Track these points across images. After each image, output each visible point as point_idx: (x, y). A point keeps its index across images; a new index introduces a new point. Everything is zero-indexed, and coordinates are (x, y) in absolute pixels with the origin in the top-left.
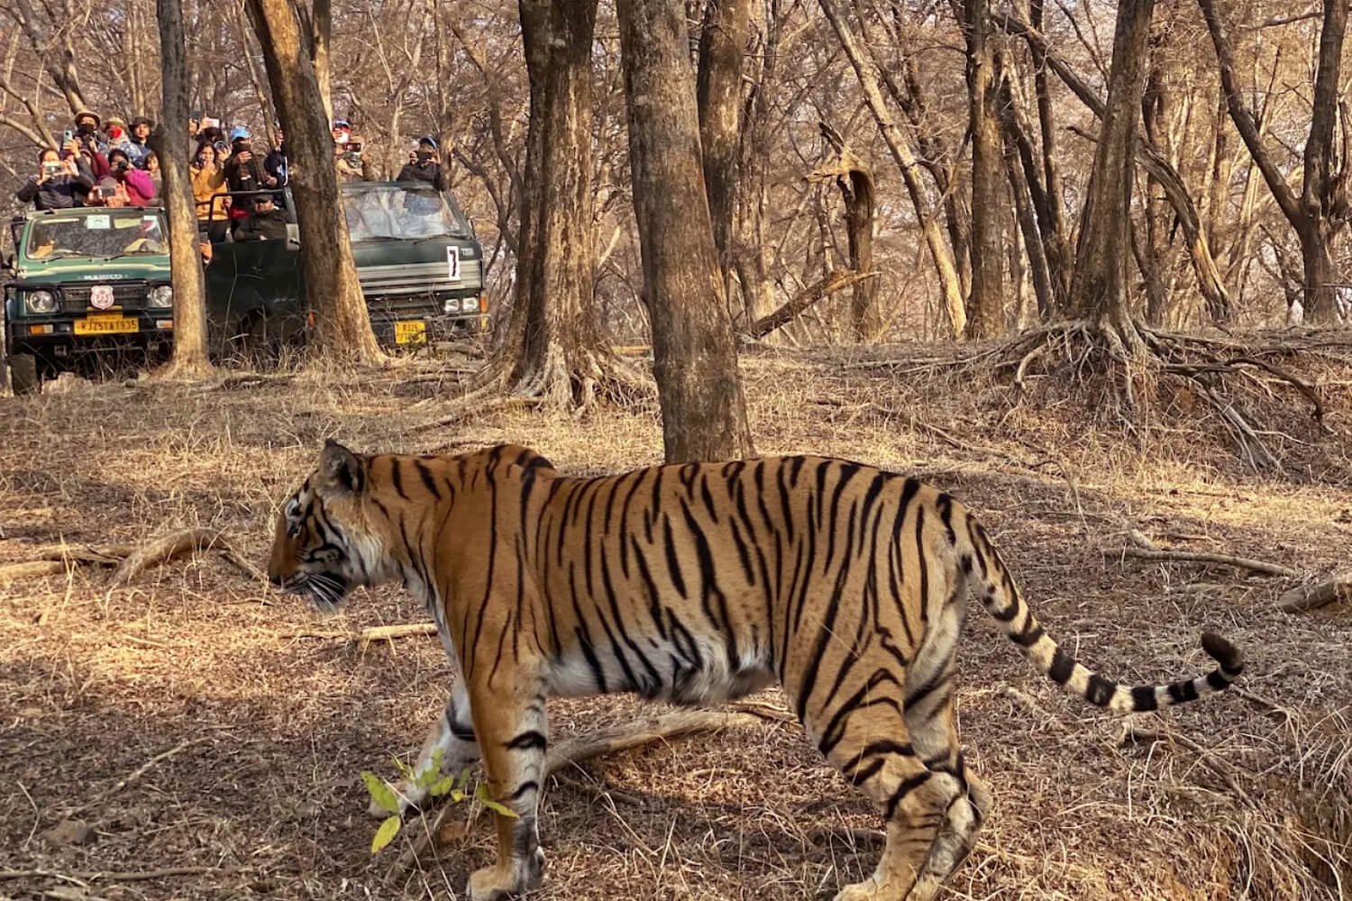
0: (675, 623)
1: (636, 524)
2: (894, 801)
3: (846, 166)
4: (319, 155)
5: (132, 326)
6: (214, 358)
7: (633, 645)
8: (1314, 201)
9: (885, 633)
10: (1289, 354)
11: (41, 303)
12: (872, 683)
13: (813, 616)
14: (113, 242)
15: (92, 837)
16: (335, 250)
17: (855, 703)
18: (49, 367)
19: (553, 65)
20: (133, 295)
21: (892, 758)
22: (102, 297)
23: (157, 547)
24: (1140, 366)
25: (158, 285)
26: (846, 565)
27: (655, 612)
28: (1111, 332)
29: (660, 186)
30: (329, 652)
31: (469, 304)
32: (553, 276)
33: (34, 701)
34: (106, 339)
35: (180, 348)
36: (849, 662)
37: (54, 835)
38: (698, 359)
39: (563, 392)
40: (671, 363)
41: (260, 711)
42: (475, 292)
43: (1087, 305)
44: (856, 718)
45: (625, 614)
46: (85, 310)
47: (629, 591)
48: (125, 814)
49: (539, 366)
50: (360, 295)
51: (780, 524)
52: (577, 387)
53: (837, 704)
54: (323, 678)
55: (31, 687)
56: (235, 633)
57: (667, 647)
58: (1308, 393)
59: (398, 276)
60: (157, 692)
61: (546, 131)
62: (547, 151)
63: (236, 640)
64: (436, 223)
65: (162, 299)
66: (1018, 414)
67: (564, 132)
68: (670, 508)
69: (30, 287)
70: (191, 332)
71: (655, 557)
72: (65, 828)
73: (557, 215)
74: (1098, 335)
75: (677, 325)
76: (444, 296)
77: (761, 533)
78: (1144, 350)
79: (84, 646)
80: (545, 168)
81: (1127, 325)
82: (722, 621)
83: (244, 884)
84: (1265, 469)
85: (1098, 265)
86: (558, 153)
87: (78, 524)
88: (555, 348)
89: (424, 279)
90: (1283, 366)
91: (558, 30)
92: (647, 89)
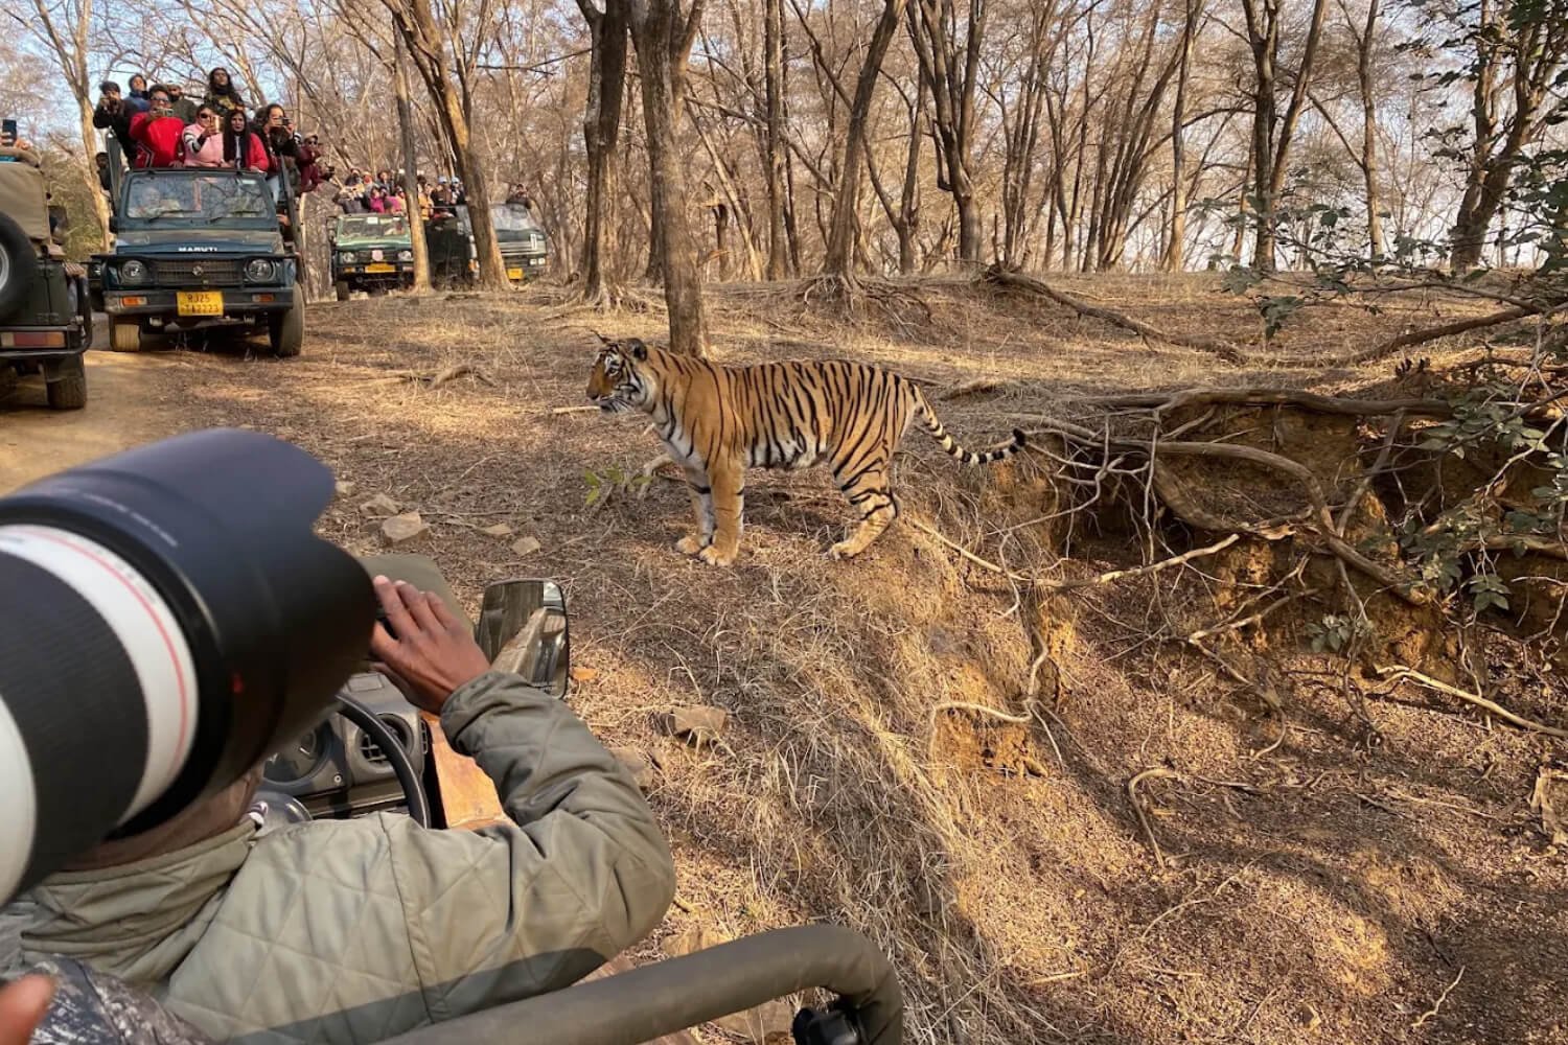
0: (800, 433)
1: (780, 390)
2: (870, 513)
3: (716, 202)
4: (480, 191)
5: (392, 270)
6: (435, 285)
7: (778, 444)
8: (906, 220)
9: (885, 442)
10: (916, 289)
11: (349, 258)
12: (874, 463)
13: (857, 433)
14: (380, 230)
15: (457, 498)
16: (489, 235)
17: (865, 470)
18: (354, 287)
19: (599, 153)
20: (392, 254)
21: (874, 496)
22: (377, 255)
23: (448, 372)
24: (857, 296)
25: (403, 250)
26: (874, 412)
27: (791, 429)
28: (844, 280)
29: (667, 213)
30: (538, 419)
31: (542, 261)
32: (601, 251)
33: (411, 440)
34: (383, 275)
35: (418, 280)
36: (869, 452)
37: (441, 497)
38: (684, 292)
39: (607, 303)
40: (672, 293)
41: (514, 444)
42: (543, 256)
43: (833, 267)
44: (865, 476)
45: (778, 430)
46: (369, 261)
47: (780, 419)
48: (470, 488)
49: (596, 293)
50: (500, 256)
51: (843, 391)
52: (613, 302)
53: (858, 470)
54: (537, 429)
55: (408, 434)
56: (493, 410)
57: (794, 443)
58: (924, 306)
59: (512, 247)
60: (466, 436)
61: (597, 184)
62: (597, 193)
63: (494, 413)
64: (524, 224)
65: (405, 256)
66: (806, 315)
67: (605, 184)
68: (793, 382)
69: (344, 250)
70: (423, 272)
71: (791, 403)
72: (445, 494)
73: (602, 224)
74: (838, 281)
75: (676, 277)
76: (531, 257)
77: (834, 394)
78: (857, 288)
79: (426, 416)
80: (597, 201)
81: (850, 277)
82: (816, 432)
83: (530, 517)
84: (909, 339)
85: (838, 250)
86: (603, 195)
87: (401, 361)
88: (603, 283)
89: (521, 250)
90: (913, 294)
91: (601, 137)
92: (661, 169)
